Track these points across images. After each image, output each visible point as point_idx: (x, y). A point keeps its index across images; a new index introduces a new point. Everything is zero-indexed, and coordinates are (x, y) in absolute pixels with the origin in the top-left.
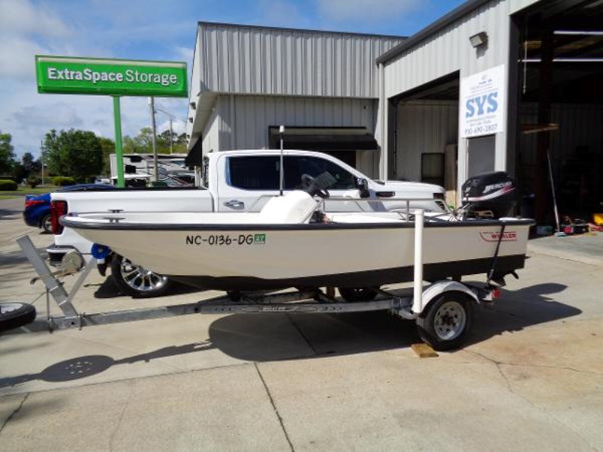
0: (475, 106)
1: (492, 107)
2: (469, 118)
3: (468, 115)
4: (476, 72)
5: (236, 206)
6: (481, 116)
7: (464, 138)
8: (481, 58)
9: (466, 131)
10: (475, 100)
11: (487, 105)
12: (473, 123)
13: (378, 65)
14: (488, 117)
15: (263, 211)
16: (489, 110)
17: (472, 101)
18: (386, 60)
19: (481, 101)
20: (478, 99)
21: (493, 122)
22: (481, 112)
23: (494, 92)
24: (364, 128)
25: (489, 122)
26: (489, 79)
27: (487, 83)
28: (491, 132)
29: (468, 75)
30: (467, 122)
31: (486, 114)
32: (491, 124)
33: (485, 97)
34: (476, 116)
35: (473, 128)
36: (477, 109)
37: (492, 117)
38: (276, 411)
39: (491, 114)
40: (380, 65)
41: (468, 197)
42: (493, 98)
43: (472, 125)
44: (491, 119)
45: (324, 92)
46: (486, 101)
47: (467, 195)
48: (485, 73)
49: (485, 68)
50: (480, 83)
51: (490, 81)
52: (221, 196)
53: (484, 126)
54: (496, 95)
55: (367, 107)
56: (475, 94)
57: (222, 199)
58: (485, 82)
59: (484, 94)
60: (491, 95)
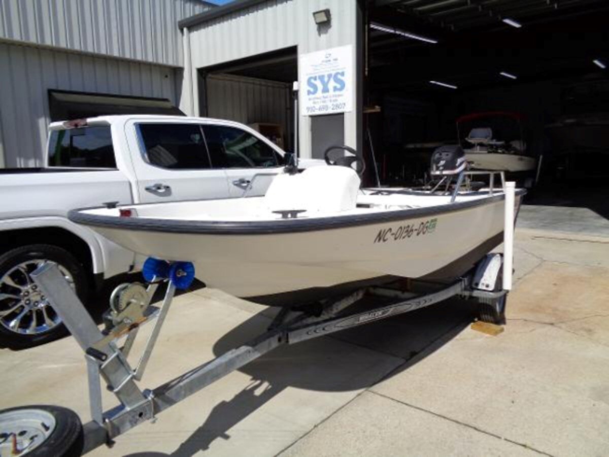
0: (318, 83)
1: (338, 86)
2: (311, 96)
3: (309, 93)
4: (318, 49)
5: (160, 191)
6: (326, 94)
7: (305, 116)
8: (323, 36)
9: (308, 109)
10: (317, 78)
11: (332, 84)
12: (316, 100)
13: (182, 30)
14: (336, 96)
15: (267, 194)
16: (335, 89)
17: (315, 79)
18: (193, 24)
19: (326, 79)
20: (321, 78)
21: (340, 100)
22: (326, 90)
23: (340, 71)
24: (166, 100)
25: (336, 100)
26: (335, 58)
27: (332, 62)
28: (339, 111)
29: (308, 51)
30: (310, 99)
31: (331, 92)
32: (338, 103)
33: (330, 76)
34: (319, 93)
35: (317, 106)
36: (320, 86)
37: (339, 96)
38: (503, 438)
39: (337, 93)
40: (185, 30)
41: (442, 170)
42: (339, 77)
43: (314, 103)
44: (337, 98)
45: (121, 54)
46: (332, 80)
47: (441, 168)
48: (330, 51)
49: (329, 46)
50: (323, 61)
51: (336, 60)
52: (140, 178)
53: (330, 104)
54: (343, 74)
55: (169, 76)
56: (316, 71)
57: (141, 182)
58: (329, 61)
59: (329, 73)
60: (338, 73)
